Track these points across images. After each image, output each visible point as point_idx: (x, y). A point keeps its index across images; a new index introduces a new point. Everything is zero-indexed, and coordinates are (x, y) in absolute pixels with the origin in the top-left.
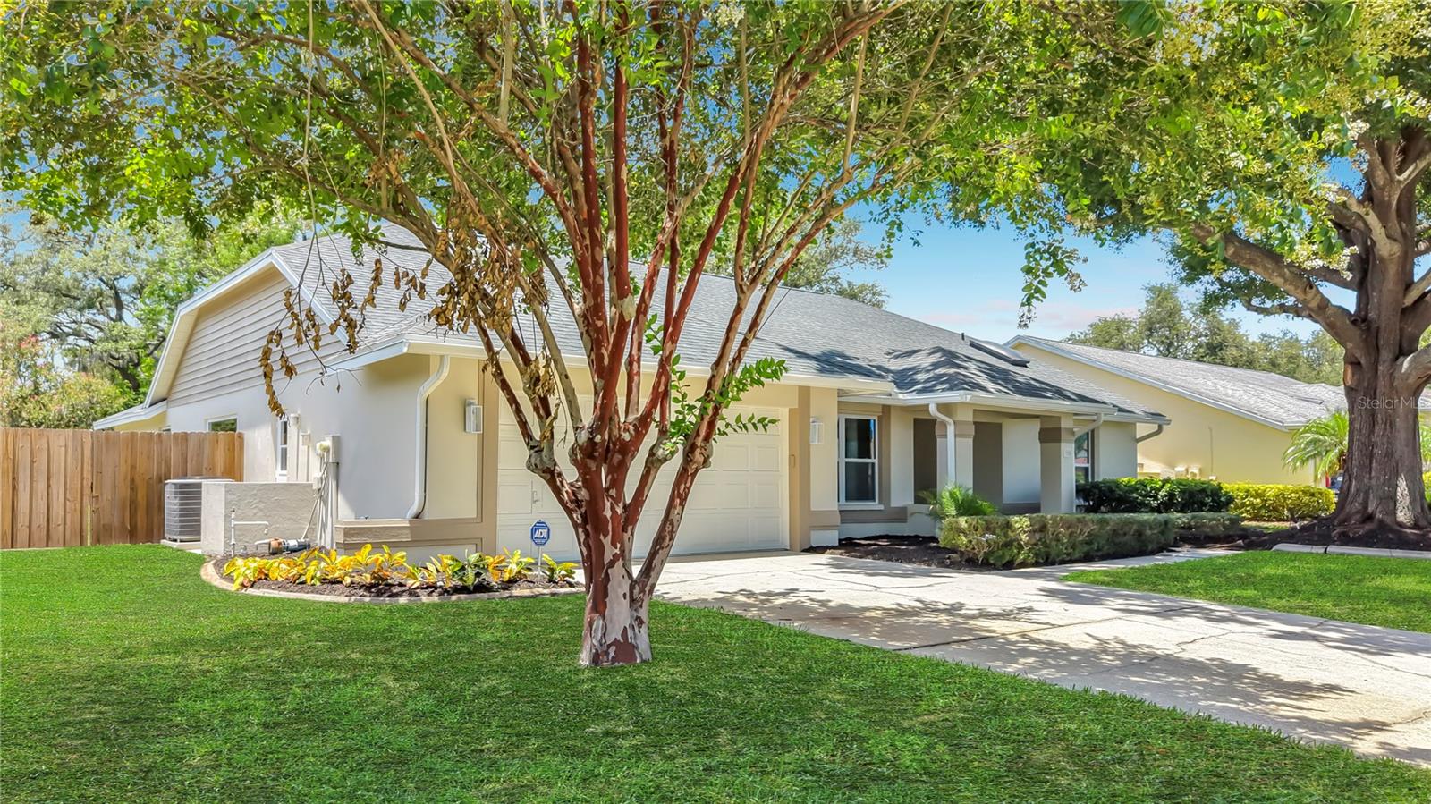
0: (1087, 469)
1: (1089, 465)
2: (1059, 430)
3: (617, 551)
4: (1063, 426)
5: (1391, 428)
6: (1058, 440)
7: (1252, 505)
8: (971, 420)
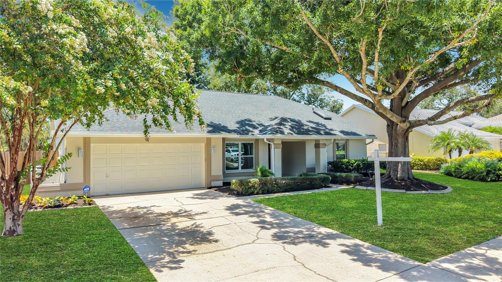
0: (344, 155)
1: (345, 154)
2: (319, 144)
3: (7, 207)
4: (320, 143)
5: (397, 147)
6: (319, 148)
7: (420, 164)
8: (281, 143)
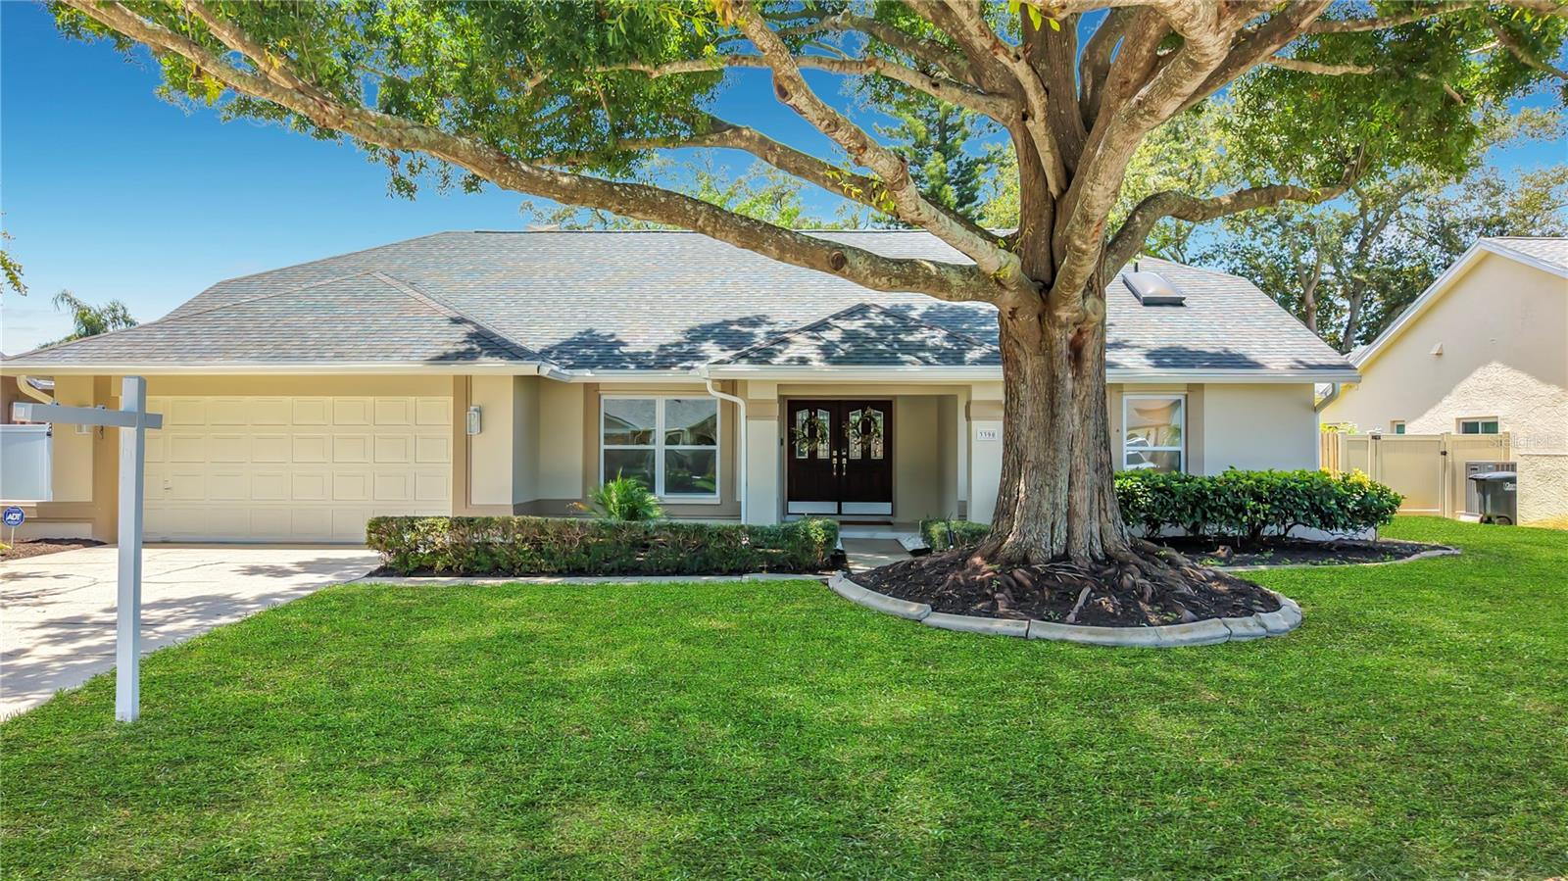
0: (1179, 453)
1: (1180, 449)
2: (970, 403)
8: (776, 397)
